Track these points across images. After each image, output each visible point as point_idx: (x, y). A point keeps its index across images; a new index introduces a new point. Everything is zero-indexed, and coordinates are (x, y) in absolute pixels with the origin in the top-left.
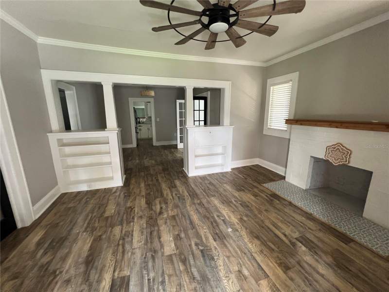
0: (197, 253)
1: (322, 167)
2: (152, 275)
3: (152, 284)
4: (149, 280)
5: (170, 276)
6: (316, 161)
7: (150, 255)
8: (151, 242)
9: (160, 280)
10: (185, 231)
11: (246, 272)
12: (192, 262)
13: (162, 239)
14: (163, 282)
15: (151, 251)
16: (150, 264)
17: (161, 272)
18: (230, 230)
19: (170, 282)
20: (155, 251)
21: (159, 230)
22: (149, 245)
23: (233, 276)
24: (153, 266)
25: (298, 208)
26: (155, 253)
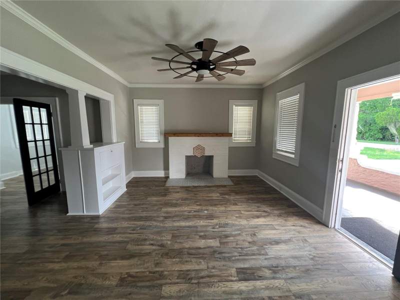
0: (221, 229)
1: (190, 160)
2: (236, 254)
3: (243, 254)
4: (240, 256)
5: (237, 244)
6: (188, 157)
7: (218, 255)
8: (203, 254)
9: (240, 250)
10: (197, 232)
11: (237, 215)
12: (228, 233)
13: (202, 247)
14: (241, 248)
15: (213, 254)
16: (227, 255)
17: (234, 249)
18: (206, 212)
19: (242, 245)
20: (215, 252)
21: (189, 248)
22: (205, 256)
23: (239, 220)
24: (229, 253)
25: (198, 186)
26: (216, 252)
